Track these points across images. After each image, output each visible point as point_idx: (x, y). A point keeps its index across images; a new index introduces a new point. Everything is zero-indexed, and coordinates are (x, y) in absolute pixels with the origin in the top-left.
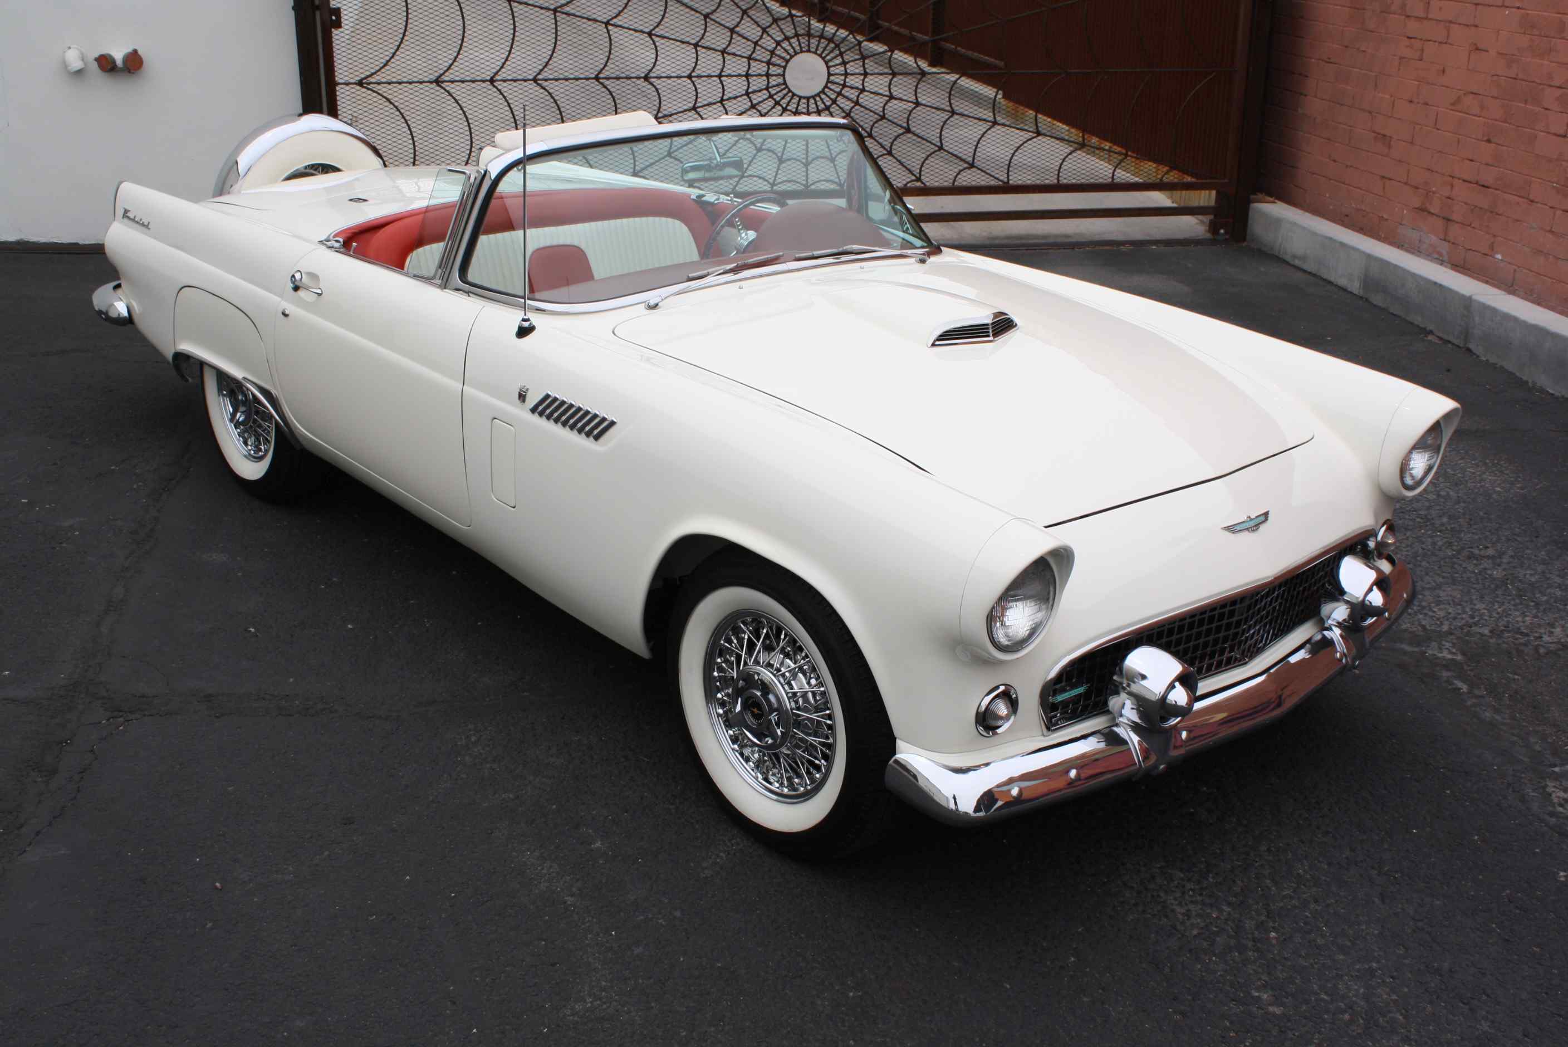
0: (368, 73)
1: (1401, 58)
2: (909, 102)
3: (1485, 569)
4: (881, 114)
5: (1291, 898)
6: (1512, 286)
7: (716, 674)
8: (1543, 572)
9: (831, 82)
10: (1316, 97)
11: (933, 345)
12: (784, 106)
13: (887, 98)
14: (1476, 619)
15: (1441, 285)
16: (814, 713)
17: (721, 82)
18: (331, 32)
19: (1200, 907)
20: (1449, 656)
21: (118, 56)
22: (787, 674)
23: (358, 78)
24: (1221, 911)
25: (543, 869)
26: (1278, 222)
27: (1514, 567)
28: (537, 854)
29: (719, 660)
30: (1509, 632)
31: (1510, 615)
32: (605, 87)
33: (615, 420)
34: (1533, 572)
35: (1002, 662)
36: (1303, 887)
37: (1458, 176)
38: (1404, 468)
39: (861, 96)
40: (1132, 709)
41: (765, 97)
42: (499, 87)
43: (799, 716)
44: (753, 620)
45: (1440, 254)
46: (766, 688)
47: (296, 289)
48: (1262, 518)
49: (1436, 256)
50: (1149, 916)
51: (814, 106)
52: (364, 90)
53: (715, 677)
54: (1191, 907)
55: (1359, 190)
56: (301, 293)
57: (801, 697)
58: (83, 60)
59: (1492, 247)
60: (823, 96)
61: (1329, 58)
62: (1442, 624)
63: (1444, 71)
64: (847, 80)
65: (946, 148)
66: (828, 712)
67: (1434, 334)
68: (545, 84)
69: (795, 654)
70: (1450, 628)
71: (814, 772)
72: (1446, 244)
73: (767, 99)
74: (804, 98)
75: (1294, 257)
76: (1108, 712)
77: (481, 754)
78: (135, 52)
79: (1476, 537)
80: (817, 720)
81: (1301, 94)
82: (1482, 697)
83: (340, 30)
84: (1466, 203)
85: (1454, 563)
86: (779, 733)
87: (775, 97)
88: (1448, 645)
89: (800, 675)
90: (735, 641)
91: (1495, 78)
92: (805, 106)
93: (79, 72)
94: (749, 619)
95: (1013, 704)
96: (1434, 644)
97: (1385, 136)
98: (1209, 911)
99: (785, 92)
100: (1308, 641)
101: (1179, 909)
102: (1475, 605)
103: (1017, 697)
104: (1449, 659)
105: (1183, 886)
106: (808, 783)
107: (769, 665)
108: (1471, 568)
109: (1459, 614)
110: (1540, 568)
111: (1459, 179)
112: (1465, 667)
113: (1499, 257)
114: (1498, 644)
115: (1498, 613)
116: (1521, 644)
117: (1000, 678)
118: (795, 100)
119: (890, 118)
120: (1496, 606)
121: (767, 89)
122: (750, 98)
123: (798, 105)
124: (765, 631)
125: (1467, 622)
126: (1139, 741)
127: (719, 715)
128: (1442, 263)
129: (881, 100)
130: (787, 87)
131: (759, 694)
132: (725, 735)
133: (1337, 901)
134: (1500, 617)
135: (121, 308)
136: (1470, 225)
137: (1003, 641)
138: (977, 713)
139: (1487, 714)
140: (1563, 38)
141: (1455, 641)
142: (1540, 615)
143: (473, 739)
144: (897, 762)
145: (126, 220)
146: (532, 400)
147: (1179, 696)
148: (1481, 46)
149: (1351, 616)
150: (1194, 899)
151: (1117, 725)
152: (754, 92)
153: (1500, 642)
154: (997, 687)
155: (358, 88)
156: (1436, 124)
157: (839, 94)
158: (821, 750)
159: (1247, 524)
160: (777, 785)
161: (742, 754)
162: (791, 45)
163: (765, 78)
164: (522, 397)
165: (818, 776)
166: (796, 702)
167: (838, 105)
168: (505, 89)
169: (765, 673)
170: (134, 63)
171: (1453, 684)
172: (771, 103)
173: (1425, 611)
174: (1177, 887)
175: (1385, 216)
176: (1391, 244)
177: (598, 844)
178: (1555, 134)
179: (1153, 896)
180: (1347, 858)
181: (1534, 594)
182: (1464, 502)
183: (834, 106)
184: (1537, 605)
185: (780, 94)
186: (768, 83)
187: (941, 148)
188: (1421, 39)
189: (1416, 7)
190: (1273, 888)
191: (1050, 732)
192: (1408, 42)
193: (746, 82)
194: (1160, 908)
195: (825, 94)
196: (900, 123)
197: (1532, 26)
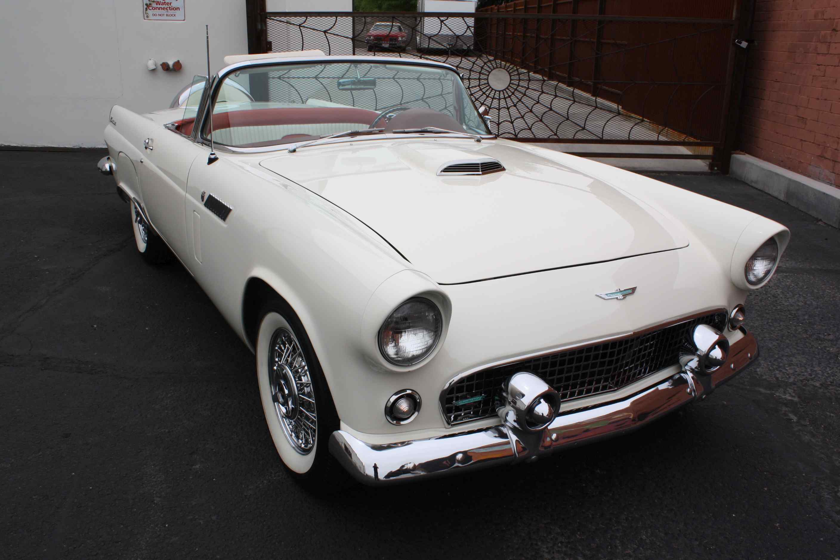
1: (813, 76)
2: (552, 95)
3: (826, 347)
4: (537, 100)
7: (275, 368)
9: (512, 84)
10: (768, 100)
12: (487, 95)
13: (540, 93)
14: (813, 376)
15: (827, 194)
20: (790, 398)
21: (171, 63)
23: (278, 75)
25: (154, 478)
26: (744, 164)
28: (158, 468)
30: (833, 386)
31: (836, 375)
32: (398, 83)
35: (396, 374)
36: (641, 549)
38: (747, 271)
39: (527, 91)
40: (513, 416)
41: (478, 90)
45: (830, 180)
47: (146, 148)
48: (630, 291)
49: (828, 181)
51: (503, 95)
52: (281, 81)
55: (788, 148)
56: (148, 150)
58: (156, 66)
60: (507, 91)
61: (777, 80)
62: (790, 377)
63: (836, 81)
64: (520, 83)
65: (571, 119)
67: (822, 221)
70: (794, 381)
72: (834, 174)
73: (478, 91)
74: (498, 91)
75: (752, 181)
76: (498, 416)
78: (178, 61)
79: (824, 328)
81: (762, 99)
82: (806, 426)
85: (806, 342)
87: (483, 90)
88: (790, 391)
90: (283, 348)
92: (498, 95)
93: (153, 70)
94: (286, 334)
95: (417, 405)
96: (781, 390)
97: (803, 118)
99: (488, 88)
100: (671, 378)
102: (814, 368)
103: (419, 399)
104: (790, 400)
105: (557, 539)
108: (816, 345)
109: (802, 372)
112: (799, 406)
114: (824, 393)
115: (828, 374)
117: (403, 385)
118: (493, 92)
119: (542, 103)
120: (828, 369)
121: (479, 86)
122: (470, 90)
123: (495, 95)
124: (293, 343)
125: (806, 377)
126: (517, 440)
128: (831, 184)
129: (537, 94)
130: (489, 85)
134: (829, 376)
135: (108, 167)
137: (394, 357)
138: (386, 407)
139: (807, 437)
141: (795, 389)
143: (169, 395)
145: (111, 123)
146: (206, 198)
147: (543, 409)
149: (700, 365)
150: (560, 549)
151: (503, 426)
152: (472, 87)
153: (826, 391)
155: (279, 80)
156: (830, 110)
157: (516, 90)
159: (616, 294)
160: (301, 442)
162: (491, 64)
163: (478, 80)
164: (203, 197)
167: (515, 95)
170: (177, 67)
171: (788, 416)
172: (481, 93)
173: (781, 369)
174: (551, 539)
175: (802, 161)
176: (805, 175)
179: (532, 544)
180: (680, 530)
182: (820, 308)
183: (513, 95)
185: (485, 89)
186: (480, 83)
187: (568, 119)
188: (825, 65)
189: (823, 49)
190: (620, 547)
191: (450, 426)
192: (817, 67)
193: (468, 83)
194: (534, 553)
195: (508, 89)
196: (546, 105)
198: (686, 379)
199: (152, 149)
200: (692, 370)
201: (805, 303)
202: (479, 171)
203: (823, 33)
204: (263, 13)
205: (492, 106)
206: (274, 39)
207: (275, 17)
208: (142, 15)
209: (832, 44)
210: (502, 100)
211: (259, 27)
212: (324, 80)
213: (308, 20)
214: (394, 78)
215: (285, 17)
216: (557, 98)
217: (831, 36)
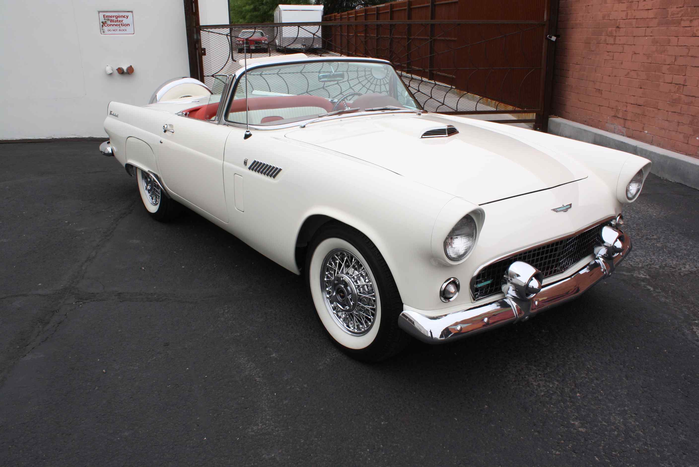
0: (216, 72)
1: (605, 60)
2: (419, 80)
3: (654, 243)
4: (408, 85)
5: (586, 378)
6: (652, 143)
7: (325, 279)
8: (678, 244)
10: (572, 78)
11: (422, 137)
12: (371, 82)
14: (653, 262)
15: (624, 143)
16: (368, 294)
17: (348, 74)
18: (202, 57)
19: (544, 382)
20: (644, 277)
21: (125, 68)
22: (355, 277)
23: (212, 74)
24: (553, 384)
25: (248, 366)
26: (559, 124)
27: (666, 243)
28: (246, 359)
29: (327, 273)
30: (667, 267)
31: (667, 260)
32: (304, 76)
33: (281, 168)
34: (673, 244)
35: (451, 266)
36: (590, 373)
38: (627, 191)
40: (513, 290)
41: (364, 79)
43: (361, 296)
44: (341, 253)
45: (623, 133)
46: (346, 285)
47: (165, 131)
48: (569, 206)
49: (621, 134)
50: (521, 386)
51: (383, 82)
52: (214, 78)
53: (325, 281)
54: (540, 382)
55: (590, 111)
56: (167, 133)
57: (362, 287)
58: (112, 70)
59: (643, 128)
61: (577, 63)
62: (639, 264)
63: (622, 63)
65: (433, 98)
66: (373, 294)
68: (281, 75)
69: (359, 269)
70: (642, 266)
71: (368, 322)
72: (625, 129)
74: (379, 79)
76: (502, 292)
77: (228, 317)
78: (131, 66)
79: (648, 232)
80: (369, 298)
81: (567, 77)
82: (660, 292)
83: (206, 56)
84: (632, 113)
85: (641, 241)
86: (352, 304)
87: (368, 79)
88: (642, 272)
89: (361, 278)
90: (333, 264)
91: (643, 63)
92: (379, 82)
93: (111, 74)
94: (339, 253)
95: (458, 287)
96: (636, 272)
97: (599, 90)
98: (548, 384)
99: (371, 77)
100: (588, 264)
101: (534, 383)
102: (651, 257)
103: (459, 283)
104: (644, 278)
105: (536, 373)
106: (366, 327)
107: (347, 273)
108: (648, 243)
109: (645, 260)
110: (676, 243)
111: (629, 103)
112: (651, 281)
113: (646, 132)
114: (663, 272)
115: (661, 260)
116: (673, 271)
117: (451, 274)
119: (412, 86)
120: (660, 257)
121: (365, 76)
123: (377, 82)
124: (346, 258)
125: (649, 263)
126: (516, 306)
127: (327, 298)
128: (624, 136)
131: (343, 286)
132: (330, 307)
133: (606, 379)
134: (663, 261)
135: (109, 150)
136: (634, 121)
137: (453, 255)
138: (440, 291)
139: (663, 299)
140: (669, 46)
141: (645, 271)
142: (679, 260)
143: (226, 311)
144: (403, 315)
145: (111, 115)
146: (249, 164)
147: (535, 284)
148: (636, 52)
149: (608, 252)
150: (541, 379)
151: (506, 298)
152: (359, 77)
153: (664, 271)
154: (450, 279)
155: (212, 78)
156: (619, 83)
158: (371, 311)
159: (563, 208)
160: (352, 328)
161: (338, 316)
163: (364, 72)
164: (245, 163)
165: (370, 324)
166: (360, 290)
169: (346, 278)
170: (130, 71)
171: (647, 287)
172: (366, 81)
173: (631, 259)
174: (533, 373)
175: (601, 120)
176: (603, 130)
177: (274, 355)
178: (667, 83)
179: (522, 378)
180: (609, 360)
181: (675, 253)
182: (642, 219)
184: (677, 257)
186: (365, 74)
187: (431, 98)
188: (613, 52)
189: (611, 40)
190: (577, 374)
191: (475, 301)
192: (608, 54)
193: (357, 74)
194: (526, 383)
195: (387, 78)
196: (415, 88)
197: (657, 42)
198: (599, 263)
199: (173, 132)
200: (603, 257)
201: (631, 217)
202: (446, 134)
203: (610, 29)
204: (198, 26)
205: (375, 91)
206: (207, 46)
207: (207, 29)
208: (99, 30)
209: (616, 38)
210: (383, 86)
211: (195, 37)
213: (233, 30)
214: (301, 72)
215: (215, 28)
216: (423, 83)
217: (616, 31)
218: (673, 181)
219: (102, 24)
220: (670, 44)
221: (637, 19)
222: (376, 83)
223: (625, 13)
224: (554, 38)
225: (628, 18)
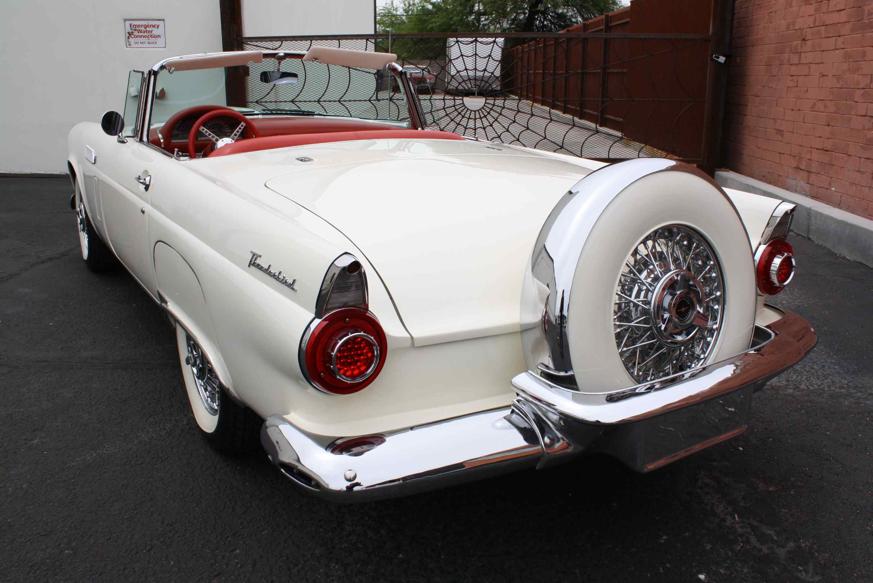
0: (261, 98)
1: (788, 87)
2: (528, 114)
4: (514, 120)
6: (840, 204)
9: (487, 103)
10: (751, 115)
12: (463, 115)
13: (516, 112)
17: (431, 103)
18: (245, 78)
23: (256, 100)
37: (813, 147)
39: (503, 110)
41: (453, 110)
42: (322, 104)
45: (805, 191)
49: (804, 193)
51: (478, 115)
52: (259, 105)
55: (769, 162)
59: (830, 184)
60: (483, 110)
61: (757, 94)
63: (807, 91)
64: (495, 102)
65: (548, 138)
68: (344, 103)
72: (809, 185)
74: (473, 111)
81: (745, 115)
83: (250, 77)
84: (818, 162)
87: (458, 110)
91: (832, 89)
92: (474, 115)
93: (136, 97)
97: (781, 131)
99: (463, 108)
111: (814, 148)
113: (833, 189)
118: (469, 112)
119: (518, 122)
121: (454, 106)
122: (445, 111)
128: (806, 196)
129: (514, 113)
130: (464, 105)
136: (819, 174)
140: (864, 61)
148: (824, 74)
152: (448, 108)
155: (256, 104)
156: (804, 120)
157: (491, 109)
162: (466, 84)
163: (453, 101)
167: (490, 115)
168: (325, 106)
172: (456, 113)
175: (781, 174)
176: (783, 188)
178: (860, 116)
183: (489, 115)
185: (460, 109)
186: (455, 103)
187: (545, 138)
188: (797, 76)
189: (795, 59)
192: (791, 78)
193: (443, 103)
195: (484, 109)
196: (523, 125)
197: (849, 57)
203: (795, 43)
204: (240, 37)
205: (468, 127)
207: (251, 42)
208: (125, 43)
209: (802, 55)
210: (478, 120)
212: (300, 104)
213: (283, 44)
214: (368, 100)
215: (261, 41)
216: (533, 117)
217: (801, 46)
218: (851, 260)
219: (128, 35)
220: (866, 58)
221: (826, 25)
222: (469, 116)
223: (812, 18)
224: (722, 59)
225: (816, 25)
